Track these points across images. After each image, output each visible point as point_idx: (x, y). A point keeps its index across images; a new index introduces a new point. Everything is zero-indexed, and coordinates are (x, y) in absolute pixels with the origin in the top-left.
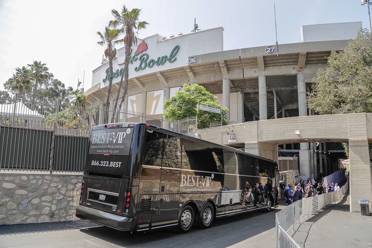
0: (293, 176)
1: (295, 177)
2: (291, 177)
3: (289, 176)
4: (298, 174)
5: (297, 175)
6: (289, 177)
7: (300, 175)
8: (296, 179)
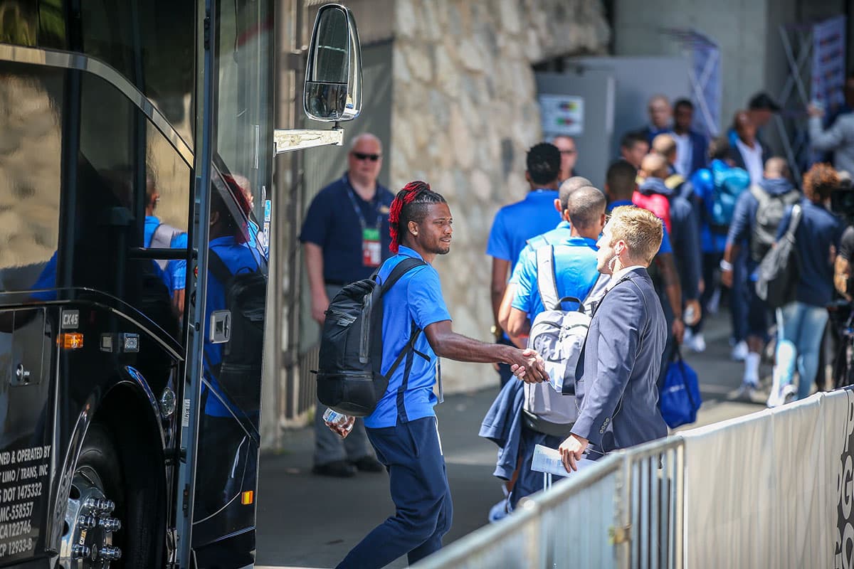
0: (496, 52)
1: (538, 68)
2: (470, 73)
3: (430, 49)
4: (580, 17)
5: (573, 36)
6: (432, 83)
7: (612, 48)
8: (551, 101)
